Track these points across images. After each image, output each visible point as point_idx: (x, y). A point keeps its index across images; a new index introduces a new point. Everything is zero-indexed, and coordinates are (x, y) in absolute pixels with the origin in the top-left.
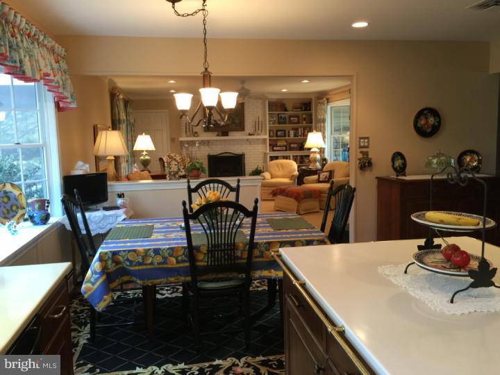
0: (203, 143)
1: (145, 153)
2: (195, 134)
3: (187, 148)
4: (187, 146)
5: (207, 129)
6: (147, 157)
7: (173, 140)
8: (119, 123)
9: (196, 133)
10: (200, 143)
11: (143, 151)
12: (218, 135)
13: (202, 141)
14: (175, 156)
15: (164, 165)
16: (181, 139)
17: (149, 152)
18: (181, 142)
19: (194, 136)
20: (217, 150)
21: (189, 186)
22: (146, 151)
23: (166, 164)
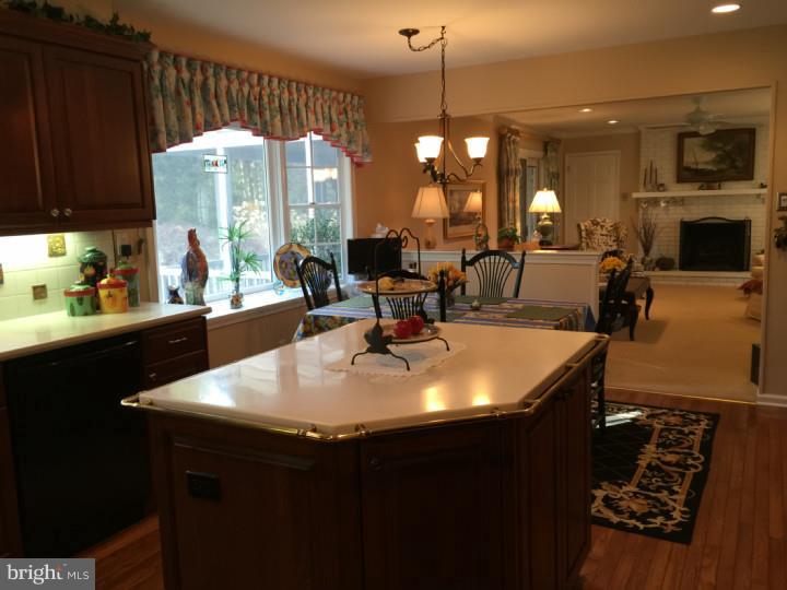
0: (674, 201)
1: (545, 216)
2: (661, 187)
3: (645, 210)
4: (644, 206)
5: (680, 179)
6: (548, 223)
7: (625, 197)
8: (508, 175)
9: (662, 185)
10: (668, 202)
11: (543, 214)
12: (701, 188)
13: (673, 198)
14: (604, 221)
15: (580, 233)
16: (635, 195)
17: (552, 216)
18: (637, 199)
19: (658, 190)
20: (696, 213)
21: (464, 258)
22: (548, 214)
23: (584, 234)
